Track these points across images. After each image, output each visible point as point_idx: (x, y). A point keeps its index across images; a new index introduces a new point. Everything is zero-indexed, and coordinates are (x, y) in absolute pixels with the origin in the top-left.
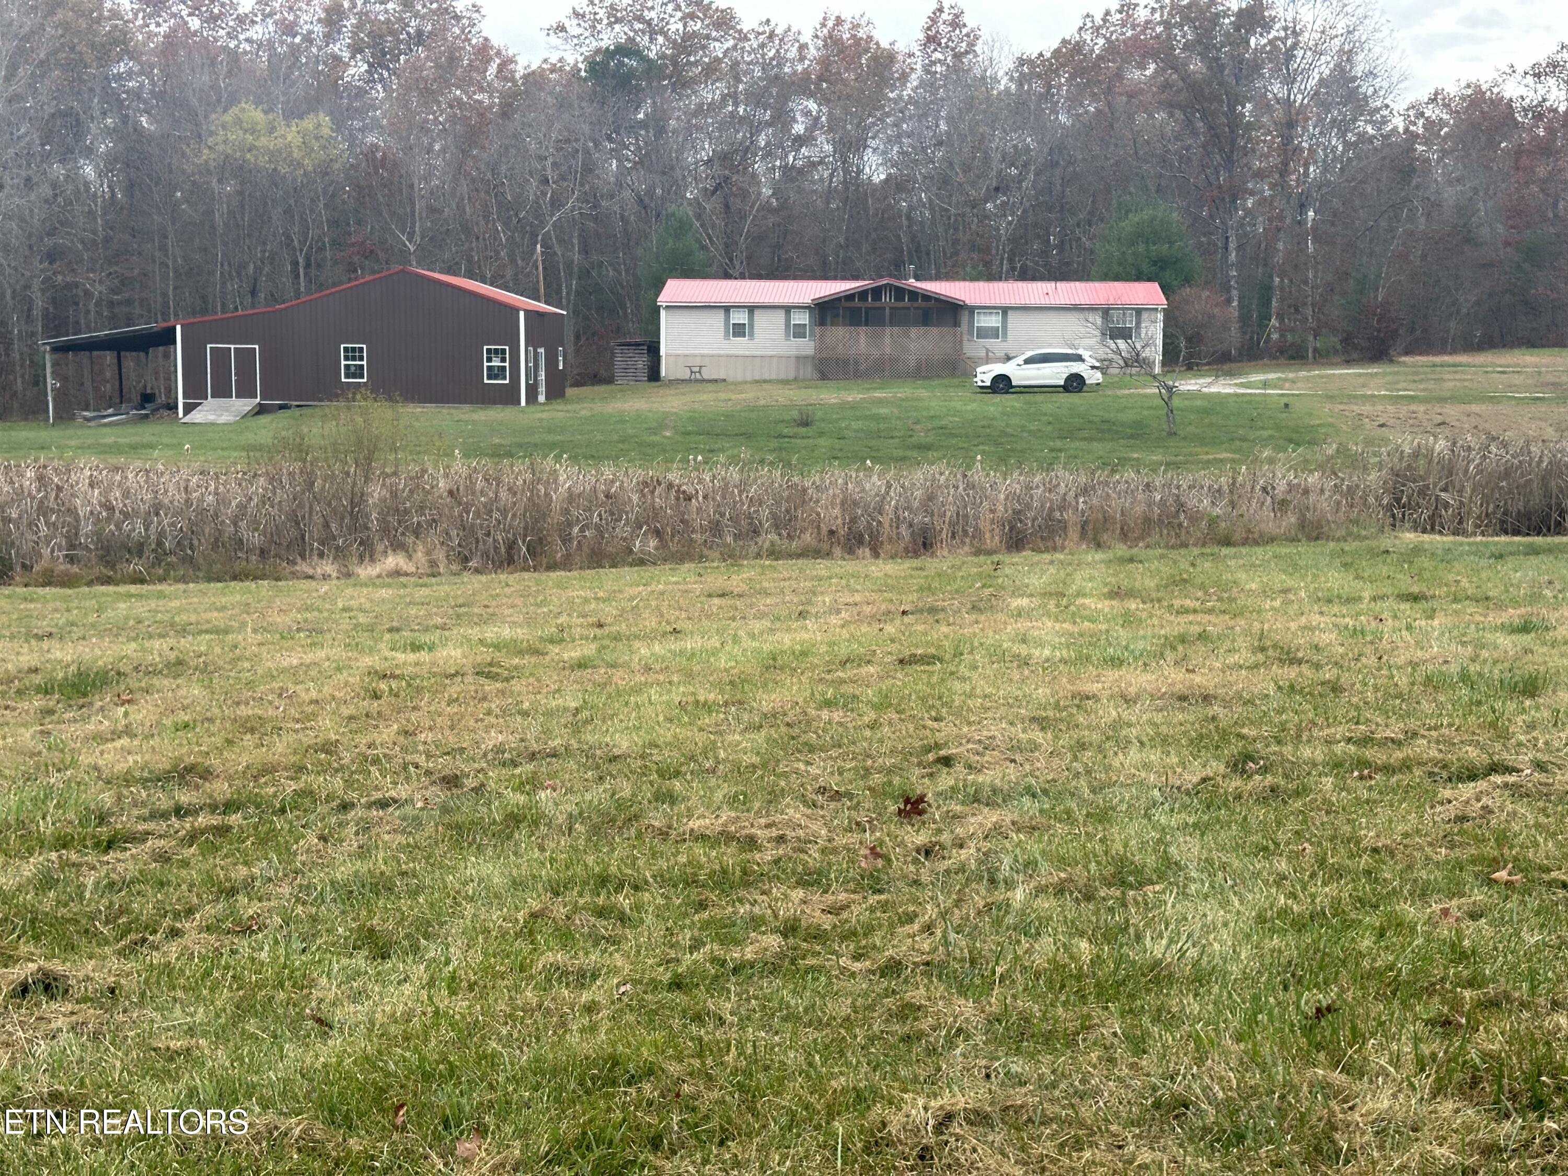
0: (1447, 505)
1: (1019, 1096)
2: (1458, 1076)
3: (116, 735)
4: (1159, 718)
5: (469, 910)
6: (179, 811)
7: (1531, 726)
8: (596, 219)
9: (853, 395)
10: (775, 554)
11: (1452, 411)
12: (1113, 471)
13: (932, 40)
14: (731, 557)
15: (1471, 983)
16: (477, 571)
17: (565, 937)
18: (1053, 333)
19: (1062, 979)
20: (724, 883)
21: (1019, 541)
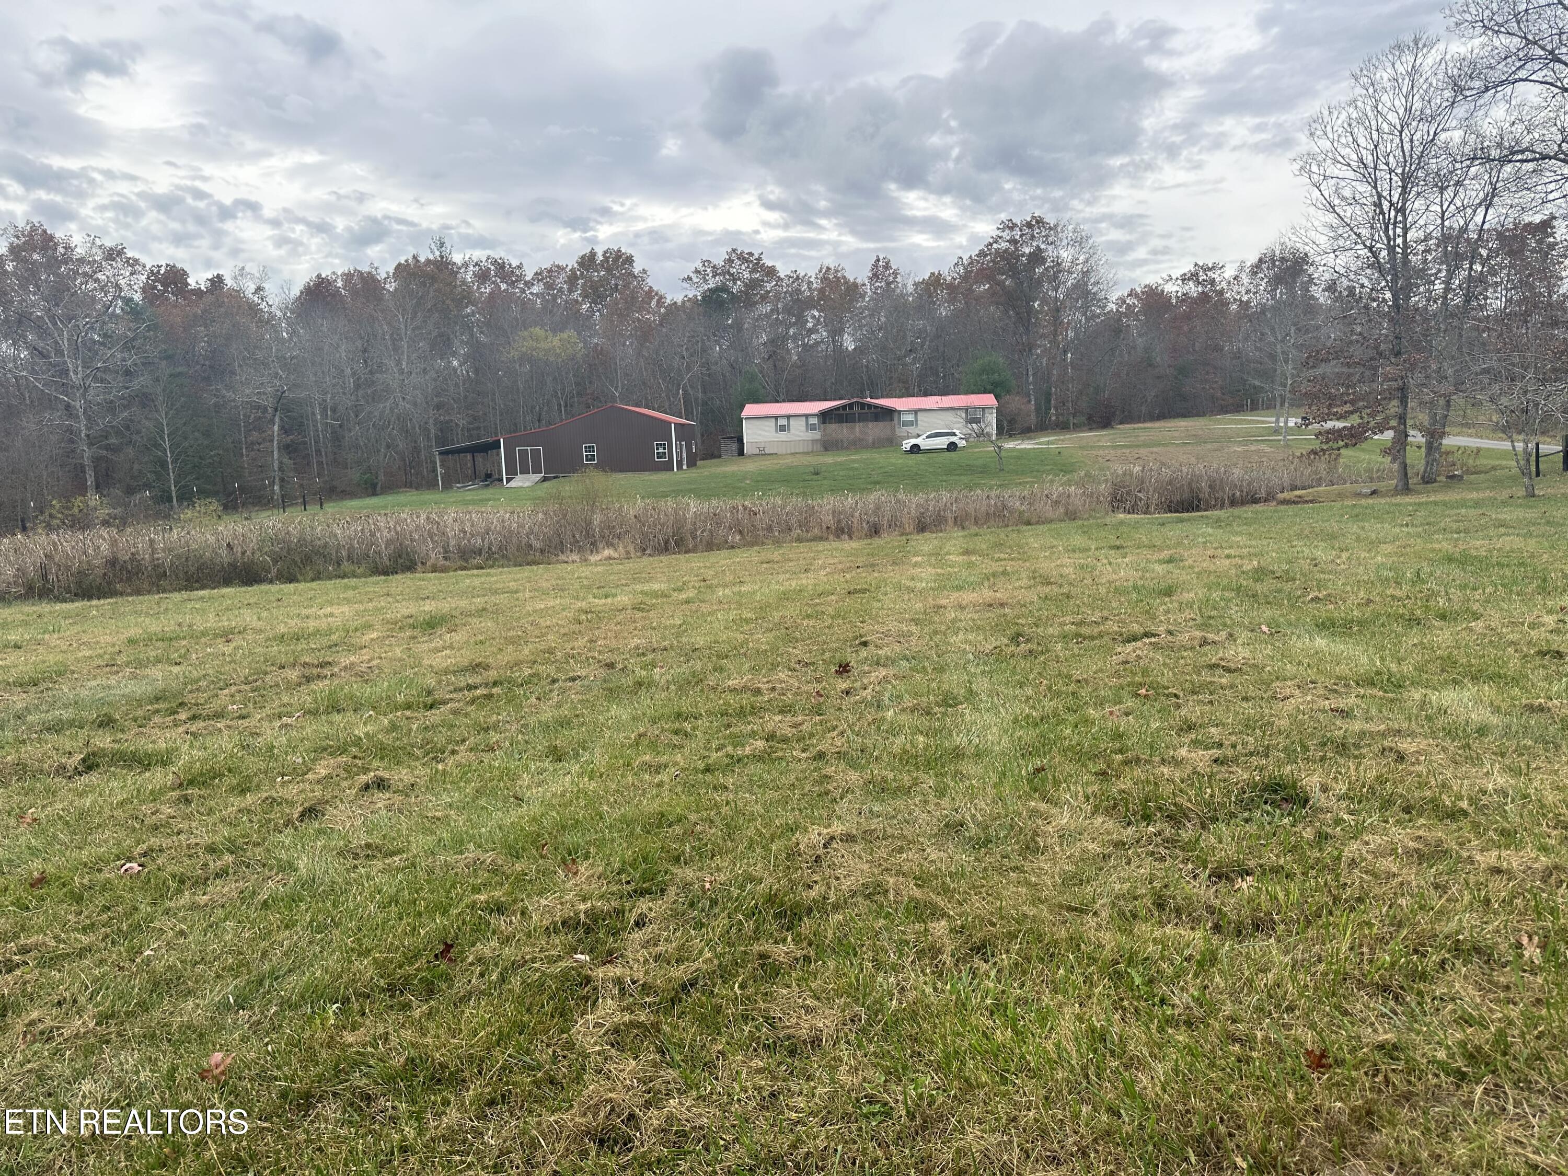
0: (1141, 499)
1: (875, 824)
2: (1105, 804)
3: (445, 648)
4: (976, 616)
5: (608, 734)
6: (470, 688)
7: (1167, 612)
8: (709, 375)
9: (841, 458)
10: (799, 540)
11: (1143, 452)
12: (971, 490)
13: (875, 276)
14: (778, 543)
15: (1121, 751)
16: (650, 555)
17: (653, 746)
18: (940, 423)
19: (907, 759)
20: (741, 713)
21: (922, 528)
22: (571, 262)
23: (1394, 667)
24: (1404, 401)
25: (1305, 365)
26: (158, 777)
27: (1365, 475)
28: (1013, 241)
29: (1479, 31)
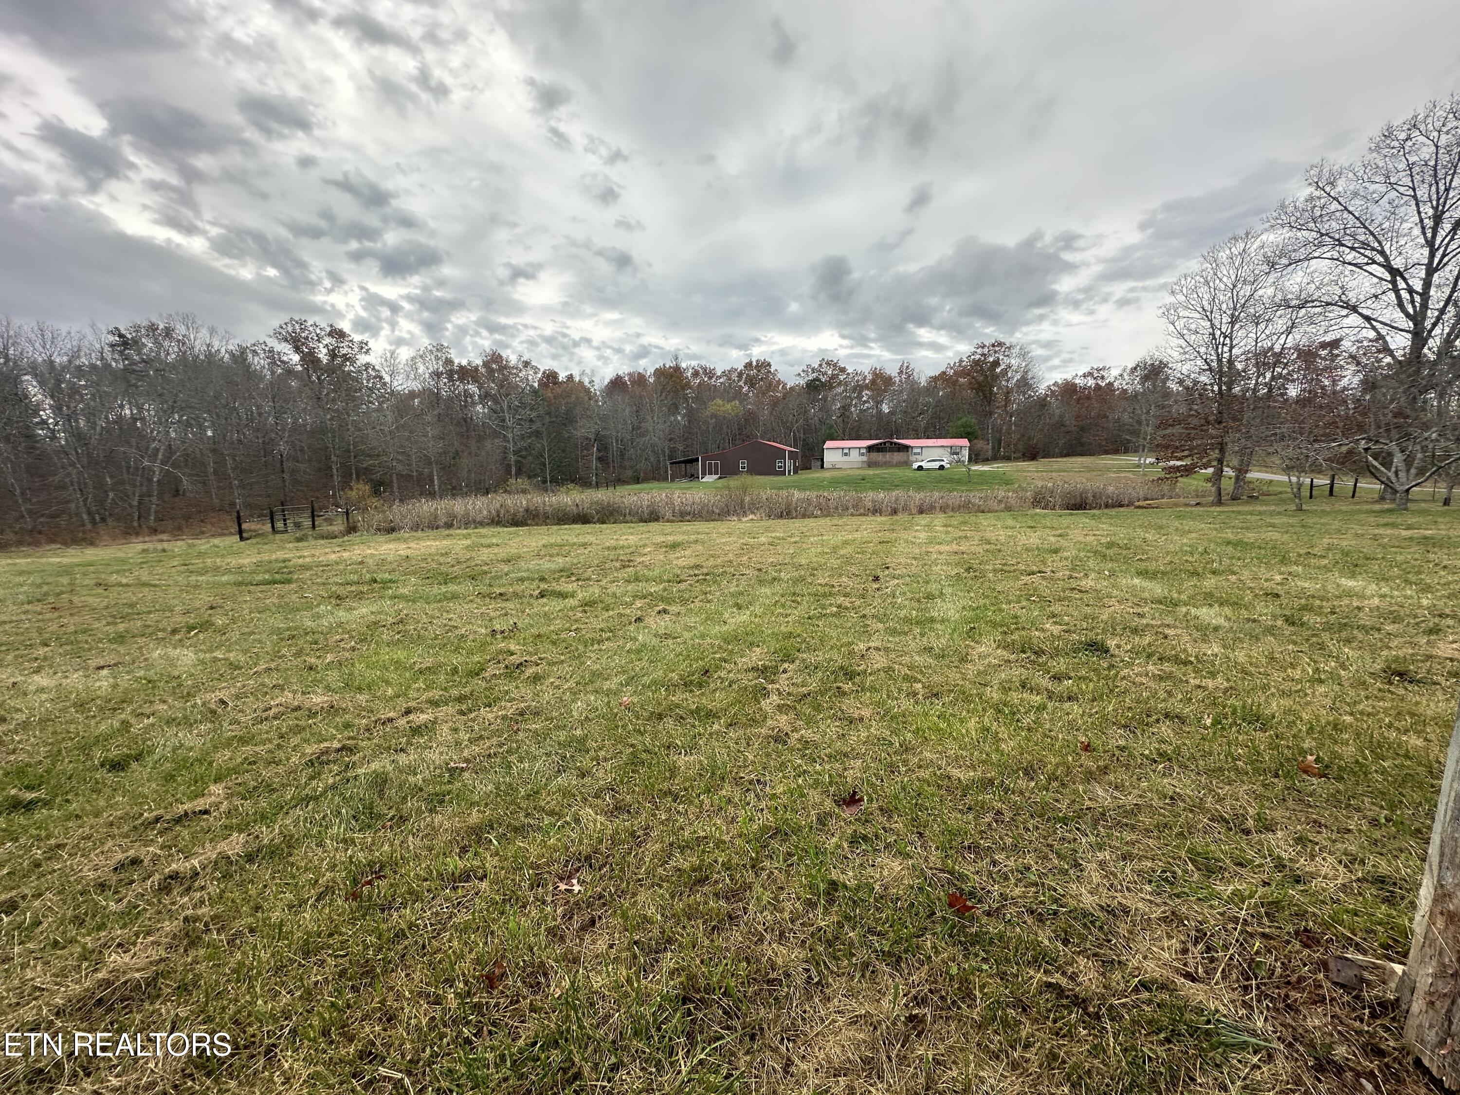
0: (1051, 502)
1: (890, 645)
2: (1003, 644)
3: (682, 557)
4: (948, 558)
5: (761, 599)
6: (695, 575)
7: (1053, 561)
8: (808, 425)
9: (878, 472)
10: (852, 515)
11: (1054, 474)
12: (951, 492)
13: (901, 373)
14: (841, 516)
15: (1016, 624)
16: (774, 519)
17: (783, 606)
18: (935, 454)
19: (907, 620)
20: (824, 595)
21: (921, 512)
22: (740, 367)
23: (1175, 595)
24: (1222, 451)
25: (1158, 427)
26: (572, 602)
27: (1193, 494)
28: (983, 355)
29: (1287, 229)
